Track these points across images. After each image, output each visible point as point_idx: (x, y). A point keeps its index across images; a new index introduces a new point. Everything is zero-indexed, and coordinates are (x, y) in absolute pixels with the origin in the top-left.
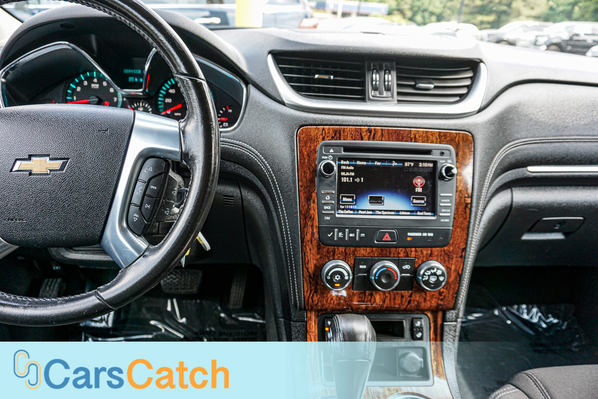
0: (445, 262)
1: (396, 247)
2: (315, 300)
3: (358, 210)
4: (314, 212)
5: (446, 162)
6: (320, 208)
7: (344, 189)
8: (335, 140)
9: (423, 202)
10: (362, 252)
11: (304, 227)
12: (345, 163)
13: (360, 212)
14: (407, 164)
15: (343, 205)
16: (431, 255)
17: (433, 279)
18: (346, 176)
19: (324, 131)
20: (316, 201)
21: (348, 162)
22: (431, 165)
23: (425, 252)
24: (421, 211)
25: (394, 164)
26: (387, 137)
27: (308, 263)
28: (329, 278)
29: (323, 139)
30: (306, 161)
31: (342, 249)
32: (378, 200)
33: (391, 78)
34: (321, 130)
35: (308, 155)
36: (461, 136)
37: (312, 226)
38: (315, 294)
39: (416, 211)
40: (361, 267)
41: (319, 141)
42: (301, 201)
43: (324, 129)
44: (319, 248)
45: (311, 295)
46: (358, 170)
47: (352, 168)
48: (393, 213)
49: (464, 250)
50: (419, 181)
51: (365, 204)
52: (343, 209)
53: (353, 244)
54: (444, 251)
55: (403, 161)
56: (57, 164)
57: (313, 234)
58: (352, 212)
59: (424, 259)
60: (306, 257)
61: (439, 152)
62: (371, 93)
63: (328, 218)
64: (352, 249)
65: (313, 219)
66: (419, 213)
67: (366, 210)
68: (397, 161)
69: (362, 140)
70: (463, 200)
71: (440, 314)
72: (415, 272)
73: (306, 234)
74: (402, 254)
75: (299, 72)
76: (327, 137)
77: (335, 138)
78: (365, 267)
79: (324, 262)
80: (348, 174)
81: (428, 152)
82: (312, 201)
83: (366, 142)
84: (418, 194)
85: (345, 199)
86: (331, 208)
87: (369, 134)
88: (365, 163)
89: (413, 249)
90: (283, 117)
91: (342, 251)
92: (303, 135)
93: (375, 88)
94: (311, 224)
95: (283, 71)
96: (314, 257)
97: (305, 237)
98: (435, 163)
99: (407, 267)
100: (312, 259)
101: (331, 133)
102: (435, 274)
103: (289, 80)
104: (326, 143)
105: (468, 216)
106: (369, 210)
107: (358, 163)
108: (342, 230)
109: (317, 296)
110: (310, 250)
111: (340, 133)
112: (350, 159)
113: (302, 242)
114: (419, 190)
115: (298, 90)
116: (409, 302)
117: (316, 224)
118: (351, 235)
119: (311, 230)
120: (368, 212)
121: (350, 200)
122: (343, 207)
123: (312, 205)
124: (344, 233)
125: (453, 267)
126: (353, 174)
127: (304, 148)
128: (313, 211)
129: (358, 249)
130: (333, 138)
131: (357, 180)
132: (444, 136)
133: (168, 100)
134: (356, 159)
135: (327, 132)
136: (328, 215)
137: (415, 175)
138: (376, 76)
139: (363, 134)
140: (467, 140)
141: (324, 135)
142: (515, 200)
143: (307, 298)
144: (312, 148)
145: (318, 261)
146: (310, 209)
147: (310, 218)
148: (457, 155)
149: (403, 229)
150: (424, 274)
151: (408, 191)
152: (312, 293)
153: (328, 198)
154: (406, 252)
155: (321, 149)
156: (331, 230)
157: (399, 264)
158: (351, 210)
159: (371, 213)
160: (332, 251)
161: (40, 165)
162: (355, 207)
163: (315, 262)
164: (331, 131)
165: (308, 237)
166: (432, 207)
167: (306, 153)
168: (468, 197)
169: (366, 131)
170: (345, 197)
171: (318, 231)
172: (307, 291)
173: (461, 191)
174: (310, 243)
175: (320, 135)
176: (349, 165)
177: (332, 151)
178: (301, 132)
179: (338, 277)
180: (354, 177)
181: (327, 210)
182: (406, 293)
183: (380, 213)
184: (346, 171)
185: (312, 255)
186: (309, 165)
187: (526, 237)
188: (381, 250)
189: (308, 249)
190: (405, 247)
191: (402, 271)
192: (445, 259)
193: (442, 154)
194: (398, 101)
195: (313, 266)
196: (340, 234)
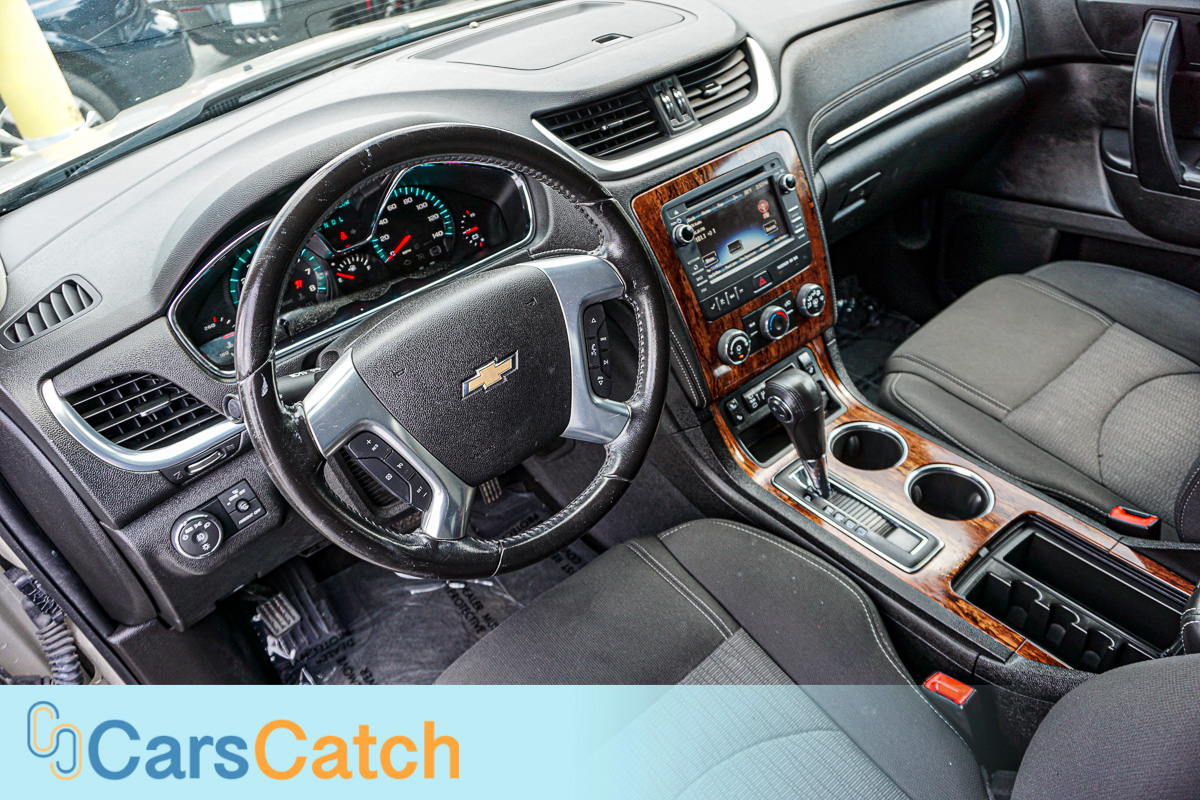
3: (723, 267)
4: (689, 291)
5: (780, 173)
6: (693, 284)
7: (702, 250)
8: (673, 198)
9: (774, 227)
10: (746, 309)
11: (686, 312)
13: (727, 267)
14: (746, 192)
15: (709, 268)
16: (802, 279)
17: (816, 303)
18: (698, 235)
19: (658, 194)
20: (686, 277)
21: (694, 218)
22: (768, 183)
23: (797, 280)
24: (776, 238)
25: (735, 198)
28: (732, 353)
29: (662, 203)
30: (657, 236)
31: (727, 316)
32: (736, 246)
33: (680, 95)
34: (654, 193)
35: (656, 229)
37: (693, 307)
39: (773, 240)
40: (751, 326)
41: (658, 208)
43: (656, 191)
44: (707, 327)
46: (706, 222)
47: (700, 222)
48: (754, 253)
50: (763, 206)
51: (727, 256)
52: (711, 273)
53: (737, 304)
54: (811, 269)
55: (742, 192)
56: (507, 365)
57: (696, 314)
58: (719, 272)
59: (799, 286)
61: (769, 165)
62: (671, 124)
63: (704, 290)
64: (737, 311)
65: (691, 298)
66: (776, 241)
67: (731, 263)
68: (736, 194)
69: (698, 185)
70: (807, 207)
71: (819, 339)
72: (795, 306)
73: (691, 319)
74: (779, 292)
75: (579, 128)
76: (664, 198)
77: (672, 196)
78: (754, 324)
79: (717, 340)
80: (698, 231)
81: (761, 170)
82: (683, 279)
83: (704, 187)
84: (768, 219)
85: (708, 261)
86: (703, 277)
87: (701, 175)
88: (709, 212)
89: (787, 282)
91: (729, 319)
92: (640, 208)
93: (672, 116)
94: (692, 305)
95: (559, 135)
96: (706, 340)
97: (691, 322)
98: (770, 179)
99: (788, 302)
100: (705, 344)
101: (665, 192)
102: (814, 297)
103: (576, 145)
104: (667, 206)
106: (733, 261)
107: (703, 213)
108: (721, 296)
109: (721, 380)
110: (700, 333)
111: (674, 188)
112: (695, 214)
114: (766, 215)
116: (799, 339)
117: (695, 302)
118: (732, 297)
119: (693, 312)
120: (734, 265)
121: (713, 259)
122: (711, 270)
123: (684, 283)
124: (725, 298)
125: (823, 282)
126: (703, 229)
127: (648, 222)
128: (687, 290)
129: (742, 308)
130: (670, 198)
131: (710, 233)
133: (385, 238)
134: (700, 212)
135: (661, 193)
136: (702, 287)
137: (757, 201)
138: (666, 99)
139: (696, 179)
141: (660, 198)
142: (826, 181)
143: (712, 389)
144: (656, 218)
145: (711, 343)
146: (684, 289)
150: (807, 302)
151: (758, 222)
153: (696, 267)
154: (782, 288)
155: (665, 216)
156: (712, 301)
157: (780, 303)
158: (718, 269)
159: (736, 263)
160: (721, 324)
161: (489, 375)
162: (720, 265)
163: (709, 345)
164: (665, 190)
165: (694, 320)
166: (786, 228)
167: (652, 228)
168: (811, 201)
169: (697, 173)
170: (707, 258)
171: (700, 310)
172: (710, 382)
173: (803, 198)
174: (697, 326)
175: (656, 200)
176: (696, 221)
177: (676, 213)
178: (635, 205)
179: (739, 348)
180: (706, 232)
181: (700, 281)
183: (743, 259)
184: (695, 229)
185: (703, 339)
186: (661, 240)
188: (762, 298)
190: (780, 283)
191: (786, 310)
193: (773, 165)
194: (700, 119)
195: (708, 351)
196: (722, 301)
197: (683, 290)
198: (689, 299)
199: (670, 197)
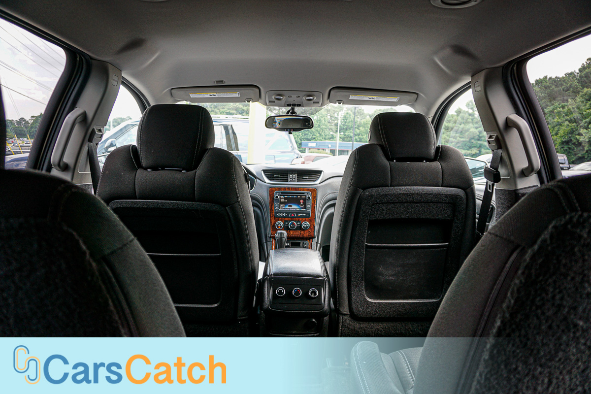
1: (295, 218)
5: (308, 196)
6: (275, 208)
7: (281, 203)
10: (286, 219)
11: (271, 213)
13: (286, 209)
16: (305, 220)
17: (305, 226)
18: (282, 200)
20: (274, 206)
23: (303, 219)
25: (295, 197)
26: (293, 190)
27: (272, 222)
28: (277, 225)
29: (276, 191)
30: (271, 196)
31: (281, 218)
32: (291, 206)
33: (295, 176)
34: (275, 189)
36: (313, 189)
41: (274, 191)
42: (270, 206)
44: (275, 218)
46: (285, 199)
50: (302, 201)
54: (309, 219)
55: (297, 196)
58: (283, 209)
59: (303, 221)
61: (306, 193)
62: (289, 180)
64: (283, 218)
69: (286, 191)
70: (313, 206)
71: (311, 240)
72: (301, 224)
74: (297, 220)
75: (271, 175)
78: (287, 223)
79: (276, 222)
81: (304, 193)
89: (300, 218)
90: (265, 185)
93: (291, 179)
95: (266, 175)
99: (299, 223)
102: (305, 224)
103: (267, 177)
107: (285, 196)
108: (281, 213)
110: (272, 219)
111: (280, 189)
112: (283, 195)
114: (302, 203)
115: (270, 180)
116: (300, 234)
118: (283, 215)
120: (288, 209)
121: (283, 206)
122: (281, 207)
125: (312, 224)
127: (271, 193)
130: (278, 190)
131: (285, 201)
132: (308, 189)
136: (277, 209)
137: (301, 200)
138: (291, 175)
140: (315, 190)
144: (273, 193)
146: (272, 208)
148: (312, 194)
149: (297, 213)
151: (298, 204)
153: (277, 205)
155: (275, 193)
156: (278, 213)
157: (296, 222)
160: (278, 219)
163: (274, 222)
165: (272, 215)
166: (305, 207)
169: (287, 189)
171: (274, 214)
173: (313, 203)
176: (283, 197)
177: (278, 193)
178: (270, 189)
182: (299, 231)
183: (291, 209)
188: (291, 218)
190: (298, 218)
191: (297, 224)
192: (310, 221)
194: (297, 181)
198: (273, 211)
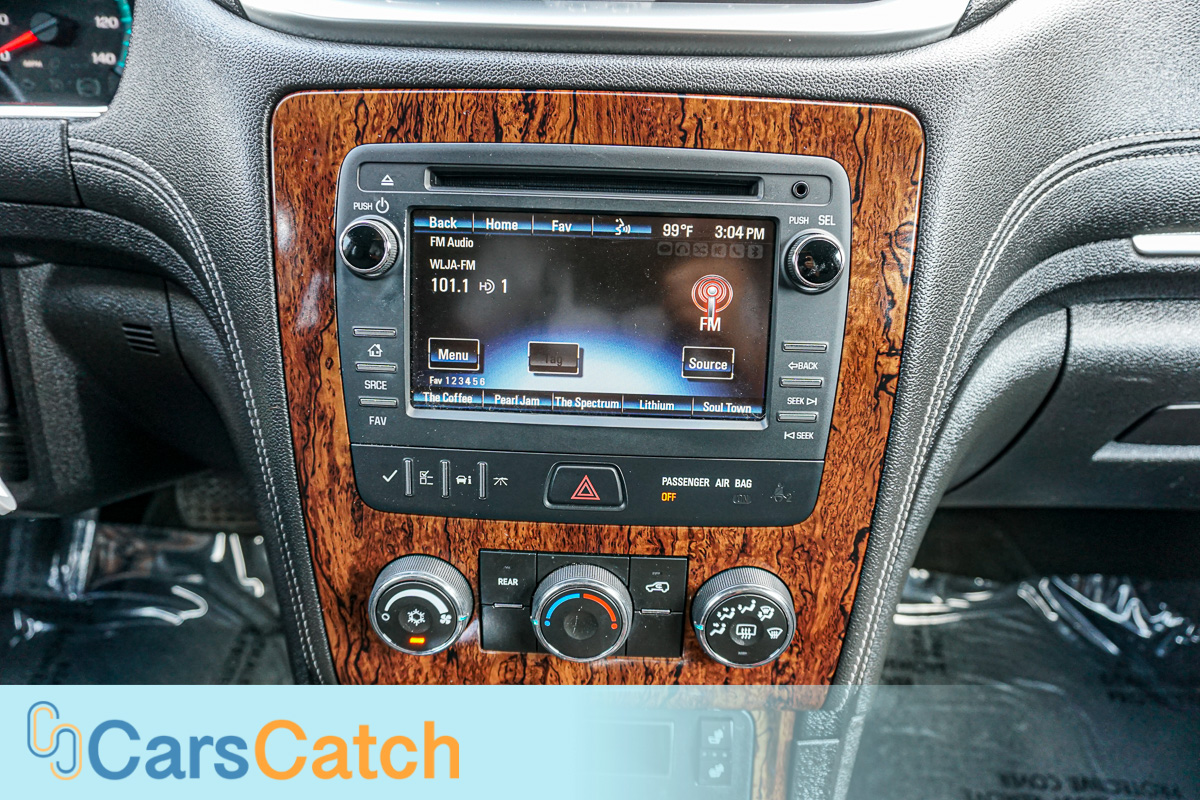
0: (794, 573)
1: (620, 520)
2: (367, 672)
3: (490, 393)
4: (333, 400)
5: (814, 223)
7: (436, 317)
8: (400, 140)
9: (724, 366)
10: (503, 534)
11: (305, 448)
12: (442, 224)
13: (498, 399)
14: (670, 230)
15: (437, 374)
16: (744, 550)
17: (745, 633)
18: (449, 274)
19: (362, 109)
20: (337, 361)
21: (453, 224)
22: (759, 234)
23: (723, 542)
24: (714, 401)
26: (591, 127)
27: (329, 561)
28: (386, 617)
29: (359, 138)
31: (432, 523)
35: (306, 198)
36: (878, 121)
37: (330, 445)
38: (364, 655)
39: (699, 401)
40: (502, 581)
41: (342, 147)
42: (288, 361)
43: (361, 101)
44: (358, 519)
45: (353, 658)
47: (466, 243)
48: (615, 404)
49: (866, 534)
50: (712, 292)
52: (437, 390)
54: (793, 538)
55: (656, 218)
57: (334, 470)
58: (469, 400)
59: (721, 563)
60: (320, 543)
61: (788, 183)
63: (380, 421)
64: (469, 523)
65: (332, 422)
66: (708, 408)
67: (521, 394)
68: (632, 217)
69: (499, 139)
70: (869, 363)
72: (685, 603)
73: (313, 473)
74: (641, 547)
76: (374, 130)
77: (400, 133)
78: (515, 581)
79: (380, 563)
80: (452, 265)
81: (747, 185)
82: (323, 360)
83: (514, 148)
84: (708, 337)
85: (444, 355)
86: (388, 385)
87: (524, 117)
88: (515, 226)
89: (682, 530)
91: (435, 530)
92: (291, 126)
94: (326, 439)
96: (346, 546)
97: (311, 481)
98: (772, 224)
99: (659, 586)
100: (339, 551)
101: (386, 114)
102: (752, 618)
104: (369, 153)
105: (886, 421)
106: (531, 394)
107: (491, 224)
108: (427, 461)
109: (369, 658)
110: (331, 521)
111: (419, 113)
112: (462, 212)
113: (303, 495)
114: (712, 323)
117: (342, 438)
119: (326, 459)
120: (528, 402)
121: (464, 357)
122: (438, 381)
123: (325, 373)
124: (436, 473)
125: (823, 591)
126: (471, 265)
127: (294, 171)
128: (329, 395)
129: (488, 524)
132: (810, 125)
134: (482, 212)
135: (373, 112)
136: (378, 410)
137: (698, 269)
139: (503, 119)
140: (903, 137)
141: (360, 124)
143: (340, 663)
144: (320, 170)
145: (359, 558)
147: (322, 417)
148: (857, 196)
149: (647, 464)
150: (713, 617)
152: (355, 650)
153: (376, 350)
154: (655, 539)
155: (352, 176)
156: (392, 461)
158: (467, 391)
159: (536, 402)
160: (403, 529)
162: (482, 383)
163: (350, 560)
164: (388, 108)
165: (320, 481)
167: (297, 191)
168: (889, 354)
169: (514, 107)
170: (444, 345)
171: (349, 462)
172: (338, 645)
173: (862, 332)
174: (327, 500)
175: (349, 122)
176: (457, 234)
178: (284, 111)
179: (416, 617)
180: (475, 277)
181: (373, 392)
182: (661, 664)
183: (568, 403)
184: (446, 254)
185: (337, 539)
186: (308, 232)
187: (1109, 453)
188: (569, 531)
189: (323, 519)
190: (654, 523)
193: (800, 191)
195: (345, 573)
196: (424, 475)
197: (314, 389)
198: (326, 420)
199: (392, 131)
